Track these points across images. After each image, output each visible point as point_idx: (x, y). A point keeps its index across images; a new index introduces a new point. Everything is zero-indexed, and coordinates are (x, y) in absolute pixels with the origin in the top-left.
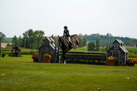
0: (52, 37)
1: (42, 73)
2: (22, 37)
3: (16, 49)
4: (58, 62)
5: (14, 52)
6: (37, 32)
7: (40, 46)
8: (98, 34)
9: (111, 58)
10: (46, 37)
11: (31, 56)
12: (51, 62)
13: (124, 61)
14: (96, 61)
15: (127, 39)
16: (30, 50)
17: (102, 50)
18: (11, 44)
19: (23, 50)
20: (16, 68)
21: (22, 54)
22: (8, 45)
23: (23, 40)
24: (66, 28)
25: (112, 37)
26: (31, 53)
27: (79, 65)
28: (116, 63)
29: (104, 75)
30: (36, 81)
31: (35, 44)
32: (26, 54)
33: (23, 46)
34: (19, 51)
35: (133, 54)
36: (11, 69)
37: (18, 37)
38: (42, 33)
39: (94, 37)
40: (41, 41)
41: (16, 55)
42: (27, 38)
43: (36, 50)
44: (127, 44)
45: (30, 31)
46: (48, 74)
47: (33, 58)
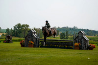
0: (35, 29)
1: (27, 54)
2: (13, 29)
3: (9, 37)
4: (38, 47)
5: (7, 39)
6: (23, 26)
7: (26, 35)
8: (67, 27)
9: (77, 44)
10: (30, 29)
11: (19, 42)
12: (34, 47)
13: (86, 46)
14: (66, 46)
15: (88, 30)
16: (18, 38)
17: (70, 38)
18: (5, 34)
19: (14, 38)
20: (8, 51)
21: (13, 41)
22: (3, 35)
23: (14, 31)
24: (47, 22)
25: (77, 29)
26: (19, 41)
27: (54, 49)
28: (80, 48)
29: (71, 56)
30: (23, 60)
31: (22, 34)
32: (16, 41)
33: (13, 35)
34: (11, 39)
35: (92, 41)
36: (5, 52)
37: (10, 29)
38: (27, 26)
39: (64, 29)
40: (26, 32)
41: (8, 42)
42: (16, 30)
43: (23, 39)
44: (88, 34)
45: (19, 25)
46: (32, 55)
47: (21, 44)
